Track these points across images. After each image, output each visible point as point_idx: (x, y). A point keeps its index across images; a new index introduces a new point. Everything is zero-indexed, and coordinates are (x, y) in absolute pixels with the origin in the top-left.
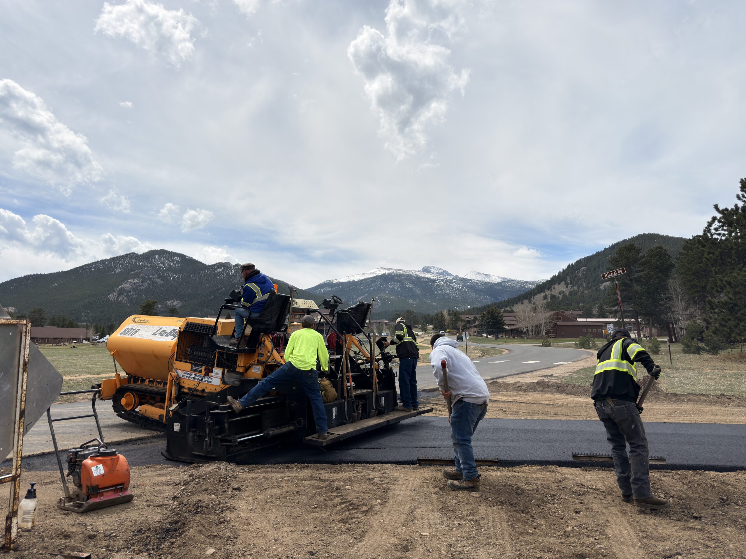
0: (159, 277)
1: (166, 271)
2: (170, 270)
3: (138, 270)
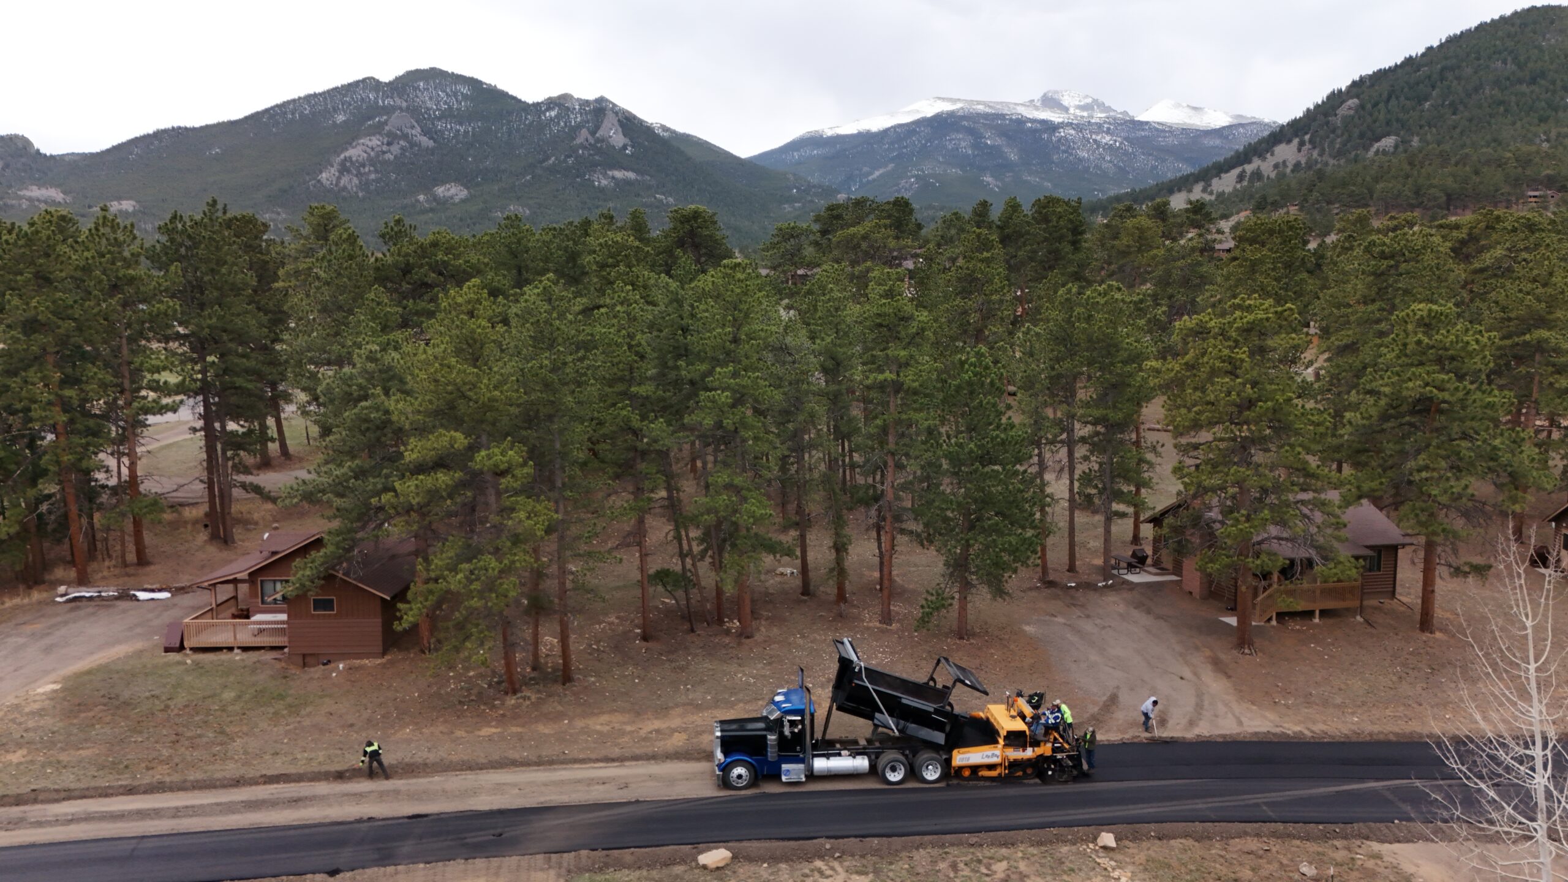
0: (425, 132)
1: (439, 119)
2: (447, 114)
3: (381, 115)
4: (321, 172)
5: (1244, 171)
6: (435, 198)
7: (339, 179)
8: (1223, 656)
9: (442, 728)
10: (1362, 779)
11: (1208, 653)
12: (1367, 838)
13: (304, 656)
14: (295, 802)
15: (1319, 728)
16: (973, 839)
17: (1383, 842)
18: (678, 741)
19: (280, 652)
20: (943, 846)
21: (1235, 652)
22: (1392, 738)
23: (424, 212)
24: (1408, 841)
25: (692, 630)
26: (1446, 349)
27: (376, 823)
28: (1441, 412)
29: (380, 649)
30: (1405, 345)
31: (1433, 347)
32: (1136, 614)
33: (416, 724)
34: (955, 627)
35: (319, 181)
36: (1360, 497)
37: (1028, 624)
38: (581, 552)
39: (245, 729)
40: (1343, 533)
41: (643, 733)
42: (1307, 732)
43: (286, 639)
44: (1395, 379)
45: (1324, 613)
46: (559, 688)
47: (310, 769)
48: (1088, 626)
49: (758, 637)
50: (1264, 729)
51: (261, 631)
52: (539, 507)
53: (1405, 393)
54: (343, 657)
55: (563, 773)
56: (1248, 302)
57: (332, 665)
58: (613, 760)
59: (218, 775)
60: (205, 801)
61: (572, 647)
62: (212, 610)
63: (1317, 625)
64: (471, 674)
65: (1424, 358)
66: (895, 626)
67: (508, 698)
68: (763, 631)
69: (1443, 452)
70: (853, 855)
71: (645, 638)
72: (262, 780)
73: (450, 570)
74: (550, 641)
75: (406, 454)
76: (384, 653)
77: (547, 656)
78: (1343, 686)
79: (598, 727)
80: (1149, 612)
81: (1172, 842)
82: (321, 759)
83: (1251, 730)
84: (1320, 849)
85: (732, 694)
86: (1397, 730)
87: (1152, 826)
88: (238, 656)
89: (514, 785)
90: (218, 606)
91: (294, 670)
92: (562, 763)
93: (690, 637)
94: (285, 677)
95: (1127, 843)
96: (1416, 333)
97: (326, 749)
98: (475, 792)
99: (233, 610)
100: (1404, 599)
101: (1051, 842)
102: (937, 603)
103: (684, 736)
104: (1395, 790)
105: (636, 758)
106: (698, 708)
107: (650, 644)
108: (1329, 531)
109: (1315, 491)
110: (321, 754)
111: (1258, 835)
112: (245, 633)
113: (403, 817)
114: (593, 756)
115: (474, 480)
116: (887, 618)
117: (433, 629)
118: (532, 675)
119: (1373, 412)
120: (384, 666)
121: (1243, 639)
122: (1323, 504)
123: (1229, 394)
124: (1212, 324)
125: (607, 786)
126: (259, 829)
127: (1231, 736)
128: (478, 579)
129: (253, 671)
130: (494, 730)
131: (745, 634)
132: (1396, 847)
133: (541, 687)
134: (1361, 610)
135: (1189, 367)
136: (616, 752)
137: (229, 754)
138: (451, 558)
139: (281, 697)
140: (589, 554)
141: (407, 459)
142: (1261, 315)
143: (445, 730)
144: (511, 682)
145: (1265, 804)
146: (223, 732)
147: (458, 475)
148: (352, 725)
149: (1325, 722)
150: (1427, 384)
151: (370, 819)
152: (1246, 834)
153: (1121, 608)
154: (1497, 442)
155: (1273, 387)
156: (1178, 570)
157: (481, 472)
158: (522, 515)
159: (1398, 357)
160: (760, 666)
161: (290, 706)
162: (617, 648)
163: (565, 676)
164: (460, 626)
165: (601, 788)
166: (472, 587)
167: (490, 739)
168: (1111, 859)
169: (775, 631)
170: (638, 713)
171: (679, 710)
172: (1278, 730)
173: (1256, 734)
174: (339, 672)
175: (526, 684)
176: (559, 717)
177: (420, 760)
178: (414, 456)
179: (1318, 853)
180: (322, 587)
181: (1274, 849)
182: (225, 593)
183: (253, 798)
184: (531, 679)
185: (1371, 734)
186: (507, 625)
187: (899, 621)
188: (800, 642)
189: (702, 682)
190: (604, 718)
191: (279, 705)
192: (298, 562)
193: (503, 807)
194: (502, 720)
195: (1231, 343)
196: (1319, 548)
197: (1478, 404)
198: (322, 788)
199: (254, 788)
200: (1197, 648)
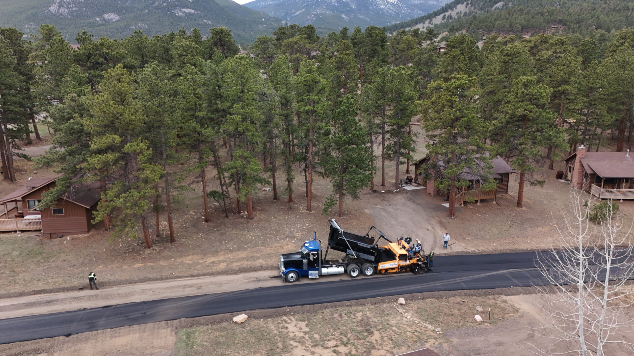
4: (50, 7)
5: (445, 15)
6: (104, 20)
7: (59, 10)
8: (443, 220)
9: (116, 265)
10: (498, 269)
11: (438, 219)
12: (501, 294)
13: (50, 234)
14: (49, 302)
15: (481, 249)
16: (348, 303)
17: (507, 295)
18: (222, 266)
19: (39, 232)
20: (336, 307)
21: (448, 218)
22: (508, 252)
23: (100, 25)
24: (517, 295)
25: (227, 217)
26: (533, 95)
27: (87, 311)
28: (529, 120)
29: (87, 230)
30: (517, 93)
31: (528, 94)
32: (409, 203)
33: (105, 263)
34: (337, 211)
35: (49, 11)
36: (497, 155)
37: (366, 209)
38: (176, 187)
39: (24, 269)
40: (492, 171)
41: (207, 263)
42: (477, 251)
43: (41, 226)
44: (513, 107)
45: (482, 201)
46: (169, 245)
47: (55, 287)
48: (390, 209)
49: (256, 219)
50: (460, 250)
51: (30, 223)
52: (156, 168)
53: (517, 113)
54: (70, 234)
55: (173, 283)
56: (458, 76)
57: (64, 238)
58: (194, 276)
59: (12, 291)
60: (6, 304)
61: (174, 225)
62: (5, 214)
63: (479, 206)
64: (129, 239)
65: (524, 99)
66: (313, 212)
67: (146, 250)
68: (258, 216)
69: (529, 137)
70: (299, 313)
71: (207, 221)
72: (33, 293)
73: (116, 197)
74: (164, 223)
75: (92, 145)
76: (88, 232)
77: (163, 230)
78: (489, 231)
79: (187, 262)
80: (414, 202)
81: (427, 300)
82: (61, 282)
83: (455, 251)
84: (484, 300)
85: (245, 244)
86: (510, 248)
87: (419, 294)
88: (19, 235)
89: (151, 290)
90: (8, 212)
91: (46, 241)
92: (172, 278)
93: (226, 220)
94: (42, 244)
95: (409, 301)
96: (521, 89)
97: (63, 277)
98: (133, 294)
99: (16, 213)
100: (510, 194)
101: (379, 303)
102: (331, 203)
103: (225, 264)
104: (510, 273)
105: (204, 275)
106: (231, 251)
107: (209, 224)
108: (487, 170)
109: (481, 154)
110: (60, 279)
111: (460, 295)
112: (22, 224)
113: (100, 308)
114: (186, 275)
115: (125, 157)
116: (309, 208)
117: (110, 221)
118: (157, 239)
119: (504, 120)
120: (89, 237)
121: (451, 213)
122: (484, 159)
123: (450, 115)
124: (443, 85)
125: (192, 288)
126: (32, 317)
127: (448, 253)
128: (129, 201)
129: (27, 242)
130: (140, 265)
131: (250, 218)
132: (512, 297)
133: (161, 245)
134: (495, 199)
135: (433, 103)
136: (196, 272)
137: (17, 281)
138: (116, 192)
139: (41, 254)
140: (180, 187)
141: (93, 148)
142: (463, 82)
143: (118, 266)
144: (147, 242)
145: (463, 282)
146: (13, 271)
147: (117, 155)
148: (74, 266)
149: (483, 246)
150: (525, 110)
151: (85, 309)
152: (455, 295)
153: (403, 201)
154: (551, 133)
155: (467, 112)
156: (425, 185)
157: (128, 153)
158: (148, 172)
159: (514, 98)
160: (257, 231)
161: (45, 258)
162: (194, 226)
163: (172, 239)
164: (123, 220)
165: (190, 289)
166: (127, 205)
167: (139, 269)
168: (404, 309)
169: (263, 216)
170: (205, 254)
171: (223, 252)
172: (466, 250)
173: (458, 252)
174: (68, 241)
175: (154, 243)
176: (170, 257)
177: (107, 280)
178: (96, 147)
179: (483, 302)
180: (56, 205)
181: (466, 301)
182: (11, 206)
183: (29, 302)
184: (156, 241)
185: (500, 250)
186: (144, 219)
187: (315, 209)
188: (274, 220)
189: (232, 239)
190: (190, 257)
191: (40, 258)
192: (44, 193)
193: (146, 300)
194: (144, 260)
195: (450, 93)
196: (481, 176)
197: (545, 118)
198: (61, 295)
199: (29, 297)
200: (433, 217)
